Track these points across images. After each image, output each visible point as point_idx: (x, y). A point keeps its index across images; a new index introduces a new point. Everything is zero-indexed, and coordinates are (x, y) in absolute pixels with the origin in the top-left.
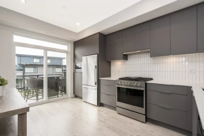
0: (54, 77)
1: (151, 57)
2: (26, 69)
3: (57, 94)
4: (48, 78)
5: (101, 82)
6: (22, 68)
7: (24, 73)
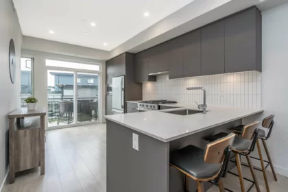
0: (88, 101)
1: (170, 78)
2: (65, 91)
3: (90, 120)
4: (78, 101)
5: (128, 106)
6: (60, 90)
7: (62, 96)
